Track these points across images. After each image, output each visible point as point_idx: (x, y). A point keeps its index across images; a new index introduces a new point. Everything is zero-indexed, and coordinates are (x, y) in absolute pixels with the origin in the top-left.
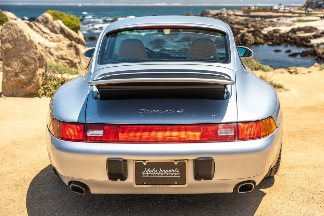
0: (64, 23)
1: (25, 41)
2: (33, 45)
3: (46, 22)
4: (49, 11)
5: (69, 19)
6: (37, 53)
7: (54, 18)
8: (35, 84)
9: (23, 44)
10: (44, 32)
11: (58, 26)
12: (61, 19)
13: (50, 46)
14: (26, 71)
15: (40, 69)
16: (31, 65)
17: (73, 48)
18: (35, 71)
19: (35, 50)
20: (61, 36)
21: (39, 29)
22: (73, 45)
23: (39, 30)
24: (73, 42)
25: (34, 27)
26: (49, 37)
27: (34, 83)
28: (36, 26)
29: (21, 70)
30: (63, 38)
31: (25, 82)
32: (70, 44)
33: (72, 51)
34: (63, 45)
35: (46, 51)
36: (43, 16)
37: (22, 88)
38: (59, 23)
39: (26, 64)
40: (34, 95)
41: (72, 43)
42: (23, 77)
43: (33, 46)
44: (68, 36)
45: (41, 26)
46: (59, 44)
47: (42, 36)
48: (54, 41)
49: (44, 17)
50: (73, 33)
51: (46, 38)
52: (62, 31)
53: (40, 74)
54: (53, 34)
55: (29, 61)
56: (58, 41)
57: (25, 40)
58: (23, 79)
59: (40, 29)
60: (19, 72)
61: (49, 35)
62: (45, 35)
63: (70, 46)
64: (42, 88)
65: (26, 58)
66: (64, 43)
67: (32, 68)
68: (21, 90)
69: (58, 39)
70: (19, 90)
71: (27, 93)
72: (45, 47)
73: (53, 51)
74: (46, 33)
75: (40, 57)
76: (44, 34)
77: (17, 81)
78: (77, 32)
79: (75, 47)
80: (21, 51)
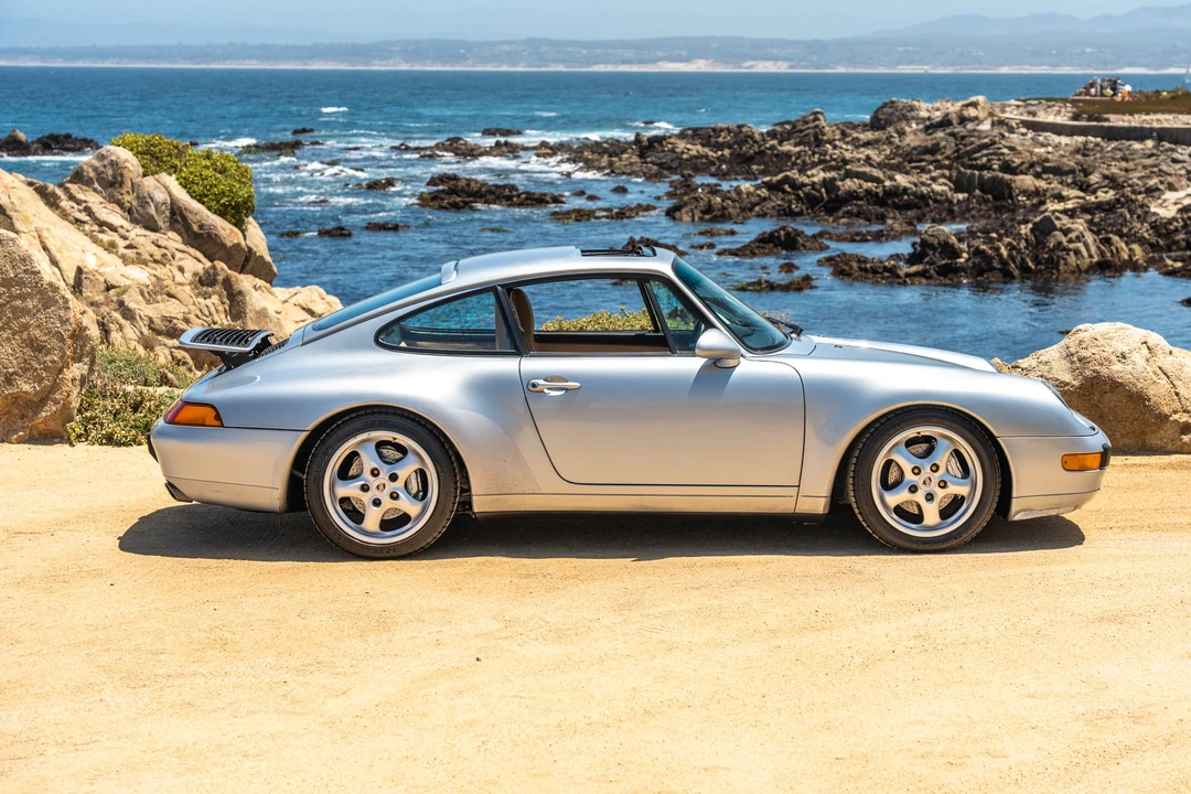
0: (186, 184)
1: (36, 287)
2: (57, 297)
3: (111, 182)
4: (129, 137)
5: (206, 167)
6: (67, 320)
7: (143, 166)
8: (59, 406)
9: (29, 294)
10: (101, 224)
11: (160, 196)
12: (174, 169)
13: (123, 282)
14: (36, 369)
15: (76, 365)
16: (48, 352)
17: (217, 288)
18: (61, 371)
19: (62, 313)
20: (173, 240)
21: (80, 211)
22: (220, 278)
23: (83, 217)
24: (220, 265)
25: (65, 204)
26: (121, 243)
27: (56, 402)
28: (72, 197)
29: (21, 368)
30: (183, 247)
31: (30, 400)
32: (206, 271)
33: (215, 301)
34: (179, 277)
35: (108, 302)
36: (102, 157)
37: (23, 417)
38: (166, 187)
39: (37, 347)
40: (55, 437)
41: (214, 267)
42: (27, 387)
43: (57, 301)
44: (202, 240)
45: (93, 199)
46: (161, 271)
47: (96, 241)
48: (140, 261)
49: (106, 162)
50: (224, 228)
51: (111, 247)
52: (177, 218)
53: (73, 380)
54: (137, 233)
55: (45, 341)
56: (156, 261)
57: (37, 283)
58: (26, 393)
59: (88, 211)
60: (15, 373)
61: (125, 238)
62: (105, 238)
63: (205, 281)
64: (78, 418)
65: (37, 333)
66: (181, 269)
67: (53, 362)
68: (19, 423)
69: (158, 254)
70: (14, 423)
71: (35, 433)
72: (103, 287)
73: (133, 301)
74: (113, 229)
75: (75, 331)
76: (102, 232)
77: (9, 397)
78: (239, 224)
79: (227, 283)
80: (25, 312)
